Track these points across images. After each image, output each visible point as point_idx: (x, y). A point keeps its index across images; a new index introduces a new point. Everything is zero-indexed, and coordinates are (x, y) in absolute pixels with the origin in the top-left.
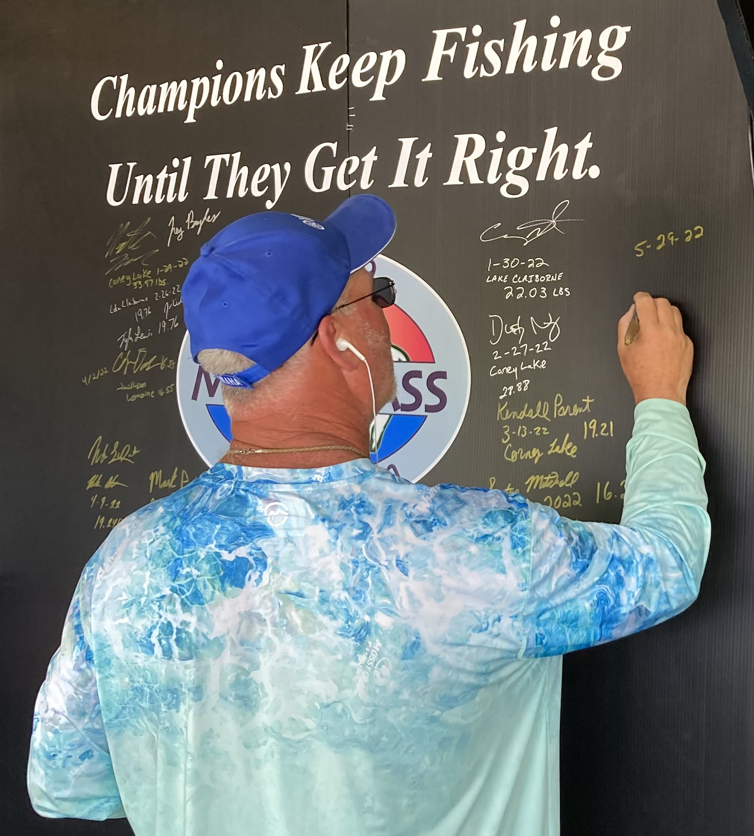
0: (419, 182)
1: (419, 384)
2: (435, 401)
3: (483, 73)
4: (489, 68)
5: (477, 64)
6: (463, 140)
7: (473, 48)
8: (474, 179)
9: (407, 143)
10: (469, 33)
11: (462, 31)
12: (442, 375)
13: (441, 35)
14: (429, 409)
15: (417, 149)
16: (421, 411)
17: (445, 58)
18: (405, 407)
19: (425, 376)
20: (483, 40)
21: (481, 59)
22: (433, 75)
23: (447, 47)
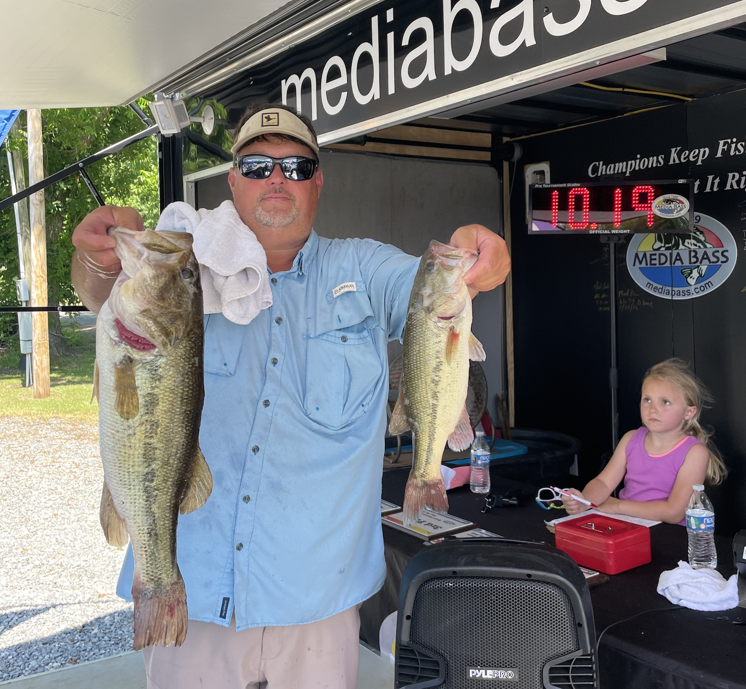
0: (715, 189)
1: (719, 255)
2: (725, 259)
3: (737, 153)
4: (739, 151)
5: (735, 150)
6: (731, 175)
7: (733, 146)
8: (735, 187)
9: (711, 177)
10: (732, 141)
11: (729, 141)
12: (727, 251)
13: (722, 142)
14: (722, 262)
15: (714, 179)
16: (719, 263)
17: (723, 150)
18: (713, 262)
19: (720, 252)
20: (737, 143)
21: (736, 149)
22: (719, 155)
23: (724, 146)
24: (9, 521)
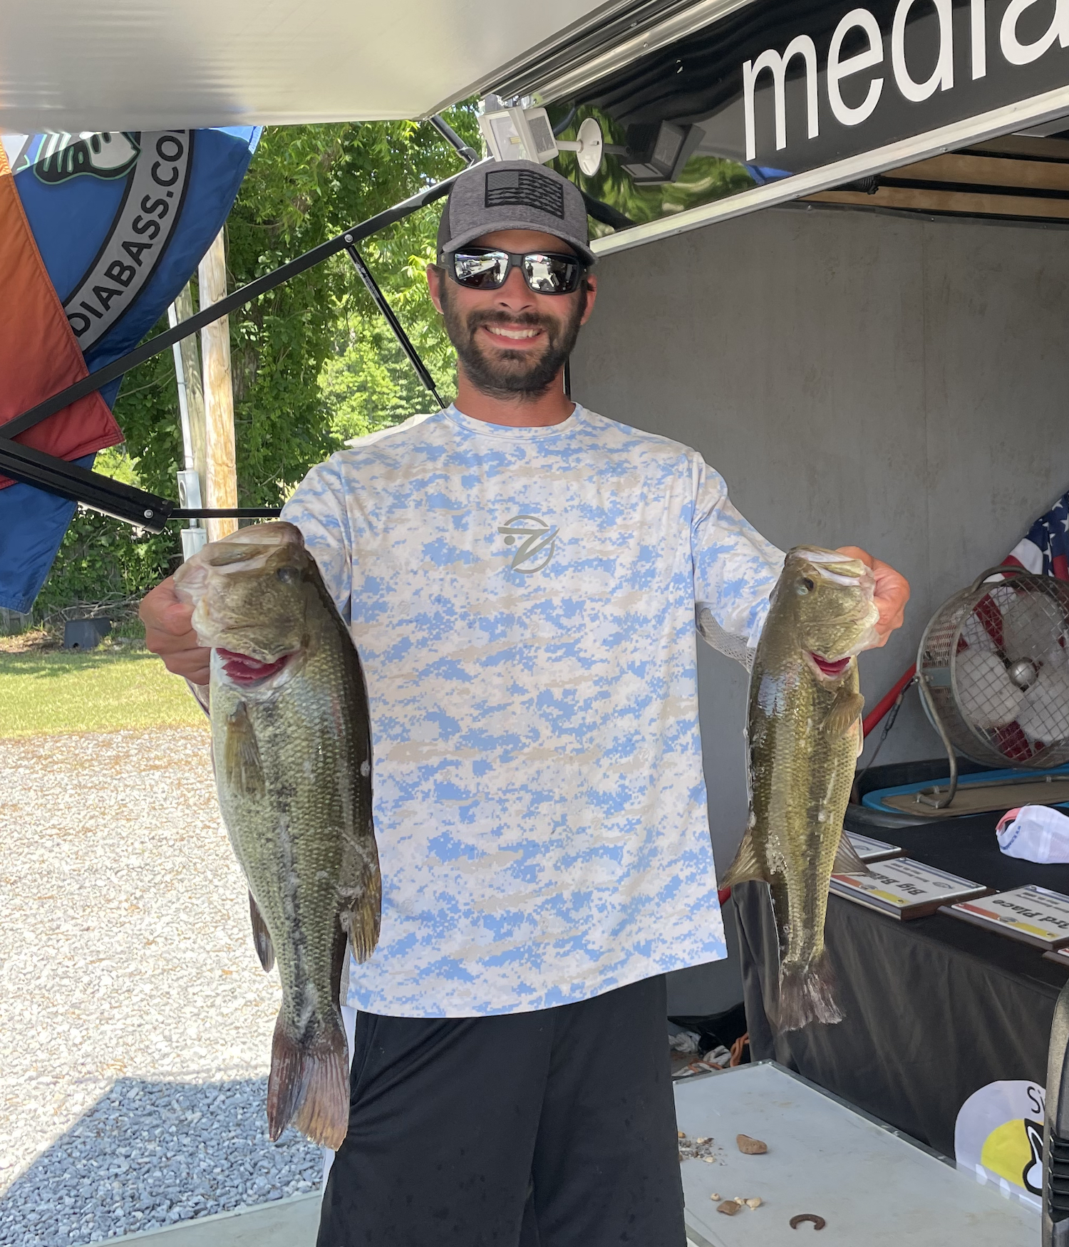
24: (191, 920)
